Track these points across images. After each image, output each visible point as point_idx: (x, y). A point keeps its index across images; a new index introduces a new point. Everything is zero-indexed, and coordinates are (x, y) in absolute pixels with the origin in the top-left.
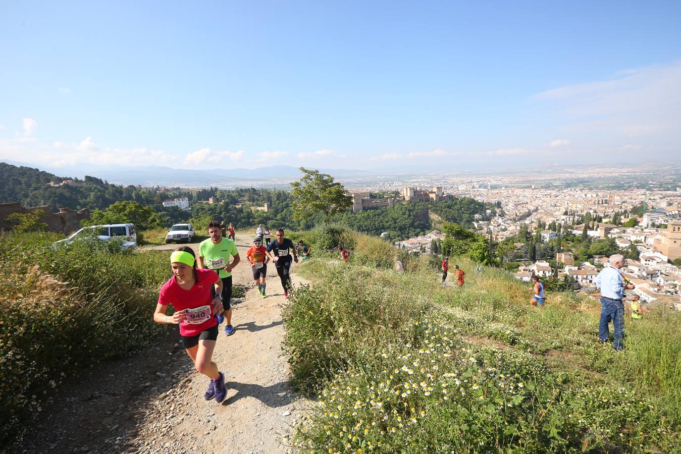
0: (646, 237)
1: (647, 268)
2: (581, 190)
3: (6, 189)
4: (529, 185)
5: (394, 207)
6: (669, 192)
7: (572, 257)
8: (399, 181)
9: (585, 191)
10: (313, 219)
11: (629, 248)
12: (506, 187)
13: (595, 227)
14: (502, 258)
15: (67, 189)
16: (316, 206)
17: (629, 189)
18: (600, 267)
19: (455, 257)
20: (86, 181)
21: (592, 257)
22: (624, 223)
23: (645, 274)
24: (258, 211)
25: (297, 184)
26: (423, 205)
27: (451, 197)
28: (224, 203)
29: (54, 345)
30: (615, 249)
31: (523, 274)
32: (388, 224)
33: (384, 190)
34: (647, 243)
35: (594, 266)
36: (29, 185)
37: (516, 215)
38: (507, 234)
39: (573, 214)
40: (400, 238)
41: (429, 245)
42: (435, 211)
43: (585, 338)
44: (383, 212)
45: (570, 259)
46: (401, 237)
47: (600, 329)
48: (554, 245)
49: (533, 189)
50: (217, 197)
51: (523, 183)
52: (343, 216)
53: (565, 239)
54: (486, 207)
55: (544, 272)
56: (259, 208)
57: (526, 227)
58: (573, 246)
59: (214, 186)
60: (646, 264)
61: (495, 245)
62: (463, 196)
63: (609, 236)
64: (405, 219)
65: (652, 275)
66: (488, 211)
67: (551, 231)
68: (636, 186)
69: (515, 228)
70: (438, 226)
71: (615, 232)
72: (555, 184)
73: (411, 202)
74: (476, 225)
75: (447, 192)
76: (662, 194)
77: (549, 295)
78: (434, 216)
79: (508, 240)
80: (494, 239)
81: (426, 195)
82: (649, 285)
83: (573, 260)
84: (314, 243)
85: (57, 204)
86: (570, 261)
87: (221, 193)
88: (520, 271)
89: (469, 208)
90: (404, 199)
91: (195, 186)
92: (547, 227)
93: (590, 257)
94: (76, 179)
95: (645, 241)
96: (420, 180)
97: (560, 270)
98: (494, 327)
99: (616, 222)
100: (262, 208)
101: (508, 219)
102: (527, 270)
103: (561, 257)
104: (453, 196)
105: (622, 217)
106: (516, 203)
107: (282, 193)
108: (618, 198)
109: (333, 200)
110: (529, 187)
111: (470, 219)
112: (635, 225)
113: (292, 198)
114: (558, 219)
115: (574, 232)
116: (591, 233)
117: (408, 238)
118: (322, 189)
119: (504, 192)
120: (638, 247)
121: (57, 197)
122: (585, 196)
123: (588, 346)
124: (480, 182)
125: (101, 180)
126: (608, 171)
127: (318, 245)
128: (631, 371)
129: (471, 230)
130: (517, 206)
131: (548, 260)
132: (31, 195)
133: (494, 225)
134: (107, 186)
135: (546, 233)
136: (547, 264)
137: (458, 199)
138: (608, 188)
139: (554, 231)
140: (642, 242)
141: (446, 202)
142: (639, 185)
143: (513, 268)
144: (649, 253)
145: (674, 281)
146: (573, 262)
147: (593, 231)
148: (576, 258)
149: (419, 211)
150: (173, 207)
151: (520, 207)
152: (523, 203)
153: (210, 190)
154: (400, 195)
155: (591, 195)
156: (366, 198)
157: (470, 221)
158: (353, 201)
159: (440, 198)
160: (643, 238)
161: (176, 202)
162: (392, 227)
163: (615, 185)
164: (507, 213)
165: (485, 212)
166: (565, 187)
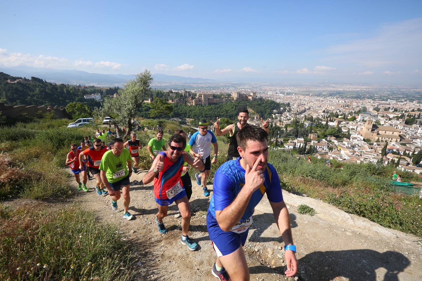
1: (352, 143)
2: (337, 98)
4: (309, 93)
5: (227, 103)
6: (383, 102)
8: (233, 87)
9: (339, 99)
10: (178, 109)
12: (296, 94)
15: (20, 85)
17: (363, 99)
21: (327, 137)
22: (349, 119)
24: (145, 103)
26: (244, 103)
27: (261, 99)
32: (223, 113)
33: (223, 92)
35: (326, 141)
37: (297, 111)
38: (289, 122)
39: (327, 112)
42: (251, 107)
44: (220, 106)
45: (315, 137)
49: (310, 96)
50: (119, 93)
51: (305, 92)
52: (196, 108)
54: (281, 106)
55: (300, 144)
56: (145, 101)
63: (340, 125)
64: (233, 111)
65: (353, 146)
66: (282, 108)
68: (367, 97)
70: (252, 116)
72: (324, 94)
73: (237, 101)
74: (274, 116)
76: (379, 103)
81: (247, 97)
82: (349, 151)
86: (315, 138)
88: (289, 143)
89: (270, 106)
90: (233, 99)
93: (325, 136)
94: (25, 78)
97: (309, 143)
99: (345, 118)
100: (147, 101)
101: (293, 114)
102: (292, 142)
103: (311, 136)
106: (299, 104)
107: (159, 92)
108: (356, 104)
110: (308, 95)
111: (270, 113)
112: (354, 120)
114: (319, 115)
122: (338, 102)
124: (281, 90)
126: (354, 87)
130: (299, 106)
131: (304, 137)
133: (284, 116)
134: (46, 84)
135: (307, 122)
136: (303, 140)
137: (265, 100)
139: (311, 121)
140: (355, 130)
141: (258, 102)
142: (369, 97)
143: (286, 141)
144: (355, 136)
145: (363, 150)
146: (317, 139)
147: (332, 123)
148: (318, 137)
149: (241, 107)
150: (91, 99)
151: (300, 107)
152: (303, 105)
153: (114, 89)
154: (231, 97)
155: (341, 101)
156: (210, 97)
157: (270, 114)
158: (203, 99)
159: (254, 99)
160: (356, 127)
161: (93, 96)
162: (225, 115)
163: (356, 96)
164: (293, 110)
165: (280, 109)
166: (329, 96)
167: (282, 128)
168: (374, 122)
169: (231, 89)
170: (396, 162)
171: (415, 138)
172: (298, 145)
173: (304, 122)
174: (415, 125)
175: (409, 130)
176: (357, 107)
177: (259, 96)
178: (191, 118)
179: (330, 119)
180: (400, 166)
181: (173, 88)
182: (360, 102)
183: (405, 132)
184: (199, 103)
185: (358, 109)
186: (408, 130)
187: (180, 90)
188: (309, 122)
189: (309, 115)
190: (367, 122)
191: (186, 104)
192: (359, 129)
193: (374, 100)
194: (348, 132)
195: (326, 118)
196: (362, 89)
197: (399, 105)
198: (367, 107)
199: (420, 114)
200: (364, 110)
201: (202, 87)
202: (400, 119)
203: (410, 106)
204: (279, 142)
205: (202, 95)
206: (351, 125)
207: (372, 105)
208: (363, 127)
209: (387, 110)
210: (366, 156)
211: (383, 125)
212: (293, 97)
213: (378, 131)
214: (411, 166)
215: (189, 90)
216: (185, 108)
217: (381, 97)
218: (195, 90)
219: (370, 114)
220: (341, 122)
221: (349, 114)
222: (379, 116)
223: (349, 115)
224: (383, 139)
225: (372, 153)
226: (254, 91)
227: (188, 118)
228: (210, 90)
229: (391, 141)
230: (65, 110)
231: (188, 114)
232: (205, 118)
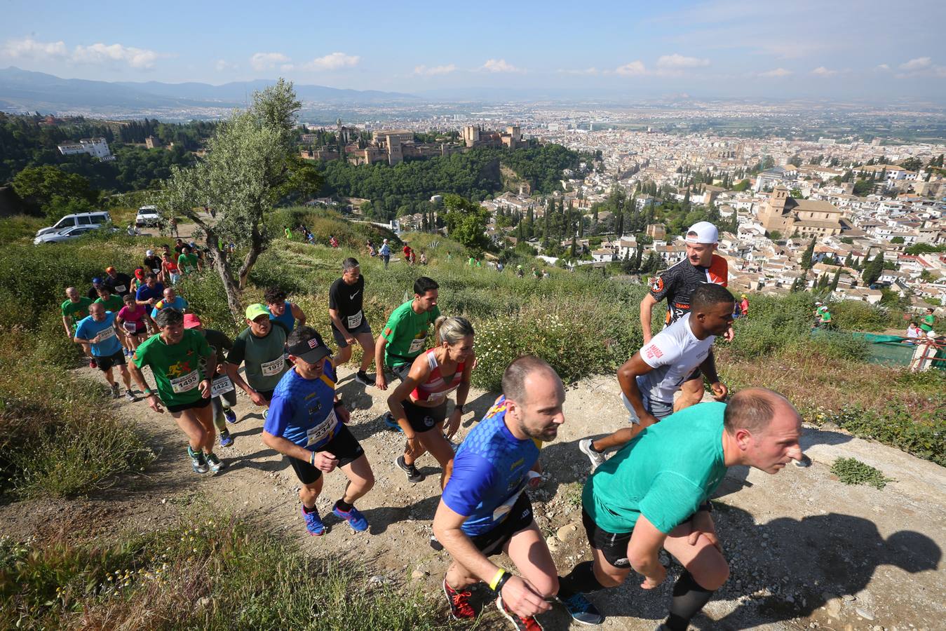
0: (753, 204)
1: (741, 242)
2: (709, 136)
4: (645, 126)
5: (450, 155)
6: (809, 143)
7: (664, 230)
8: (463, 114)
9: (714, 139)
10: (328, 175)
11: (731, 218)
12: (614, 129)
17: (767, 137)
22: (736, 185)
26: (492, 155)
27: (533, 142)
28: (175, 147)
30: (713, 216)
31: (605, 251)
32: (441, 182)
33: (438, 128)
34: (751, 212)
38: (600, 198)
39: (688, 172)
42: (510, 164)
44: (433, 164)
45: (662, 233)
49: (649, 133)
50: (161, 137)
51: (638, 123)
52: (373, 170)
54: (581, 159)
55: (628, 250)
58: (670, 216)
60: (741, 238)
62: (551, 142)
64: (466, 176)
65: (743, 250)
66: (583, 165)
68: (774, 134)
70: (512, 186)
71: (722, 197)
72: (679, 127)
73: (474, 150)
74: (564, 185)
75: (529, 134)
76: (800, 146)
78: (507, 172)
81: (498, 139)
83: (665, 233)
86: (660, 235)
87: (166, 129)
88: (602, 248)
89: (556, 160)
90: (465, 144)
97: (648, 246)
101: (608, 177)
102: (610, 247)
103: (652, 230)
104: (536, 141)
106: (622, 153)
108: (751, 149)
110: (644, 129)
111: (556, 176)
112: (747, 188)
114: (669, 178)
116: (695, 198)
122: (711, 146)
124: (579, 118)
126: (748, 109)
130: (622, 159)
131: (636, 234)
133: (589, 184)
135: (643, 198)
136: (633, 239)
137: (542, 145)
138: (742, 134)
140: (747, 211)
141: (526, 151)
142: (779, 131)
143: (596, 244)
144: (749, 225)
145: (763, 257)
146: (664, 236)
147: (698, 196)
148: (668, 231)
149: (486, 163)
150: (82, 154)
151: (626, 160)
152: (631, 154)
153: (143, 122)
154: (460, 139)
155: (719, 144)
156: (408, 142)
157: (556, 179)
158: (389, 146)
159: (517, 144)
160: (749, 205)
161: (84, 146)
162: (447, 186)
163: (751, 130)
164: (608, 167)
165: (578, 166)
166: (690, 131)
167: (586, 212)
168: (789, 193)
170: (831, 280)
171: (871, 227)
172: (622, 253)
173: (635, 196)
174: (874, 195)
175: (860, 207)
176: (752, 156)
177: (526, 135)
178: (363, 197)
179: (694, 188)
180: (838, 289)
181: (310, 120)
182: (759, 146)
183: (853, 212)
184: (379, 158)
185: (755, 162)
186: (857, 208)
187: (326, 124)
188: (648, 196)
189: (646, 178)
190: (775, 193)
191: (345, 161)
192: (756, 209)
193: (790, 139)
194: (734, 217)
195: (686, 186)
196: (765, 112)
197: (843, 150)
198: (775, 157)
199: (884, 169)
200: (768, 165)
201: (384, 115)
202: (842, 184)
203: (864, 151)
204: (580, 249)
205: (385, 135)
206: (740, 201)
207: (785, 152)
208: (765, 204)
209: (816, 162)
210: (770, 270)
211: (807, 198)
212: (610, 135)
213: (796, 212)
214: (860, 288)
215: (350, 125)
216: (344, 171)
217: (804, 133)
218: (367, 123)
219: (782, 173)
220: (718, 193)
221: (736, 174)
222: (801, 177)
223: (736, 178)
224: (807, 230)
225: (783, 263)
226: (514, 123)
227: (353, 196)
228: (403, 122)
229: (822, 235)
230: (10, 189)
231: (353, 188)
232: (398, 197)
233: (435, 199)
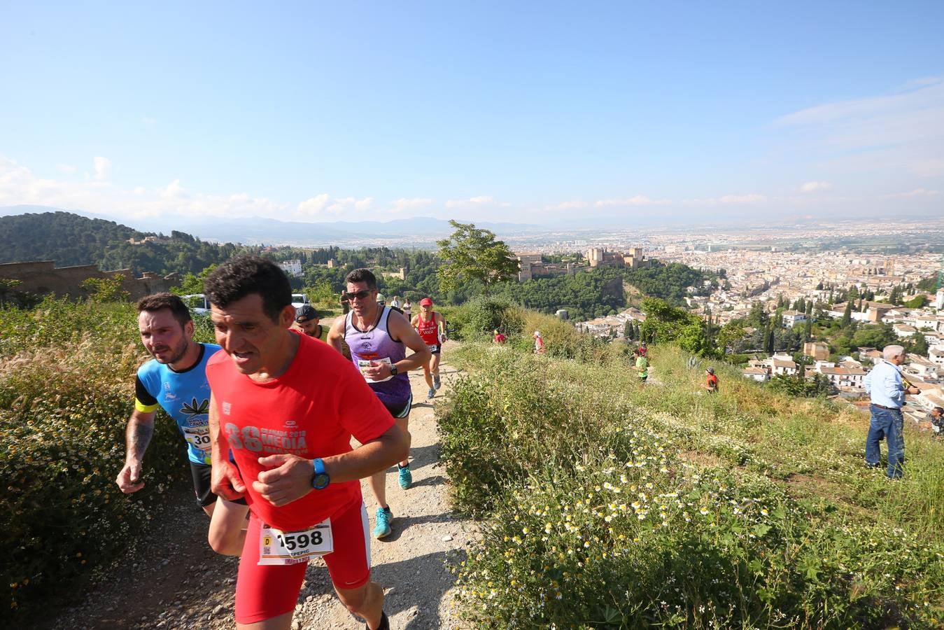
0: (939, 323)
2: (844, 254)
3: (77, 248)
4: (768, 246)
5: (575, 275)
7: (827, 350)
8: (583, 239)
9: (852, 256)
10: (465, 290)
11: (913, 337)
12: (734, 249)
13: (863, 307)
14: (725, 348)
15: (150, 248)
16: (470, 272)
17: (917, 253)
18: (868, 364)
19: (659, 345)
20: (173, 238)
21: (857, 350)
22: (908, 302)
23: (935, 376)
24: (391, 278)
25: (445, 243)
26: (616, 274)
27: (654, 263)
28: (347, 267)
29: (159, 442)
30: (892, 340)
31: (755, 370)
32: (566, 298)
33: (562, 251)
34: (940, 331)
35: (859, 363)
36: (105, 243)
37: (747, 289)
38: (733, 315)
39: (831, 289)
40: (582, 317)
41: (622, 329)
42: (632, 282)
43: (845, 460)
44: (559, 281)
45: (824, 352)
46: (584, 316)
47: (868, 449)
48: (801, 331)
49: (773, 252)
50: (339, 259)
51: (759, 244)
53: (817, 324)
54: (705, 277)
55: (784, 369)
56: (393, 275)
57: (761, 305)
58: (829, 334)
59: (334, 244)
60: (937, 362)
61: (715, 330)
62: (672, 262)
63: (884, 320)
64: (590, 292)
66: (707, 283)
67: (797, 312)
68: (927, 250)
69: (744, 307)
70: (635, 302)
71: (893, 314)
72: (806, 246)
74: (689, 301)
75: (648, 255)
77: (793, 401)
78: (630, 289)
79: (734, 324)
80: (714, 322)
81: (620, 259)
82: (940, 392)
83: (829, 352)
84: (468, 321)
85: (138, 267)
86: (824, 355)
88: (751, 366)
89: (679, 278)
90: (589, 264)
91: (310, 245)
92: (791, 306)
93: (853, 349)
94: (161, 234)
95: (937, 329)
96: (611, 238)
97: (809, 367)
98: (716, 440)
99: (895, 300)
100: (397, 274)
101: (736, 294)
102: (760, 366)
103: (811, 349)
104: (657, 261)
105: (905, 294)
106: (748, 271)
107: (423, 254)
108: (900, 266)
109: (493, 265)
110: (768, 249)
111: (680, 293)
112: (924, 305)
113: (438, 262)
114: (808, 295)
115: (832, 314)
116: (855, 316)
117: (593, 318)
118: (479, 249)
119: (731, 256)
120: (926, 337)
121: (137, 258)
122: (849, 263)
123: (850, 472)
124: (696, 241)
125: (191, 236)
126: (886, 227)
127: (474, 324)
128: (912, 507)
129: (682, 309)
130: (748, 277)
131: (791, 353)
132: (107, 255)
133: (715, 301)
134: (198, 244)
135: (791, 314)
136: (790, 358)
137: (664, 265)
138: (886, 252)
139: (801, 312)
140: (933, 331)
141: (647, 269)
142: (933, 247)
143: (741, 362)
146: (828, 357)
147: (860, 313)
149: (609, 281)
151: (753, 277)
152: (758, 272)
153: (328, 250)
155: (859, 262)
156: (536, 262)
157: (680, 296)
159: (640, 263)
162: (571, 302)
163: (895, 247)
164: (734, 285)
165: (702, 284)
166: (820, 250)
169: (578, 243)
182: (910, 262)
196: (907, 230)
220: (886, 310)
233: (561, 313)
